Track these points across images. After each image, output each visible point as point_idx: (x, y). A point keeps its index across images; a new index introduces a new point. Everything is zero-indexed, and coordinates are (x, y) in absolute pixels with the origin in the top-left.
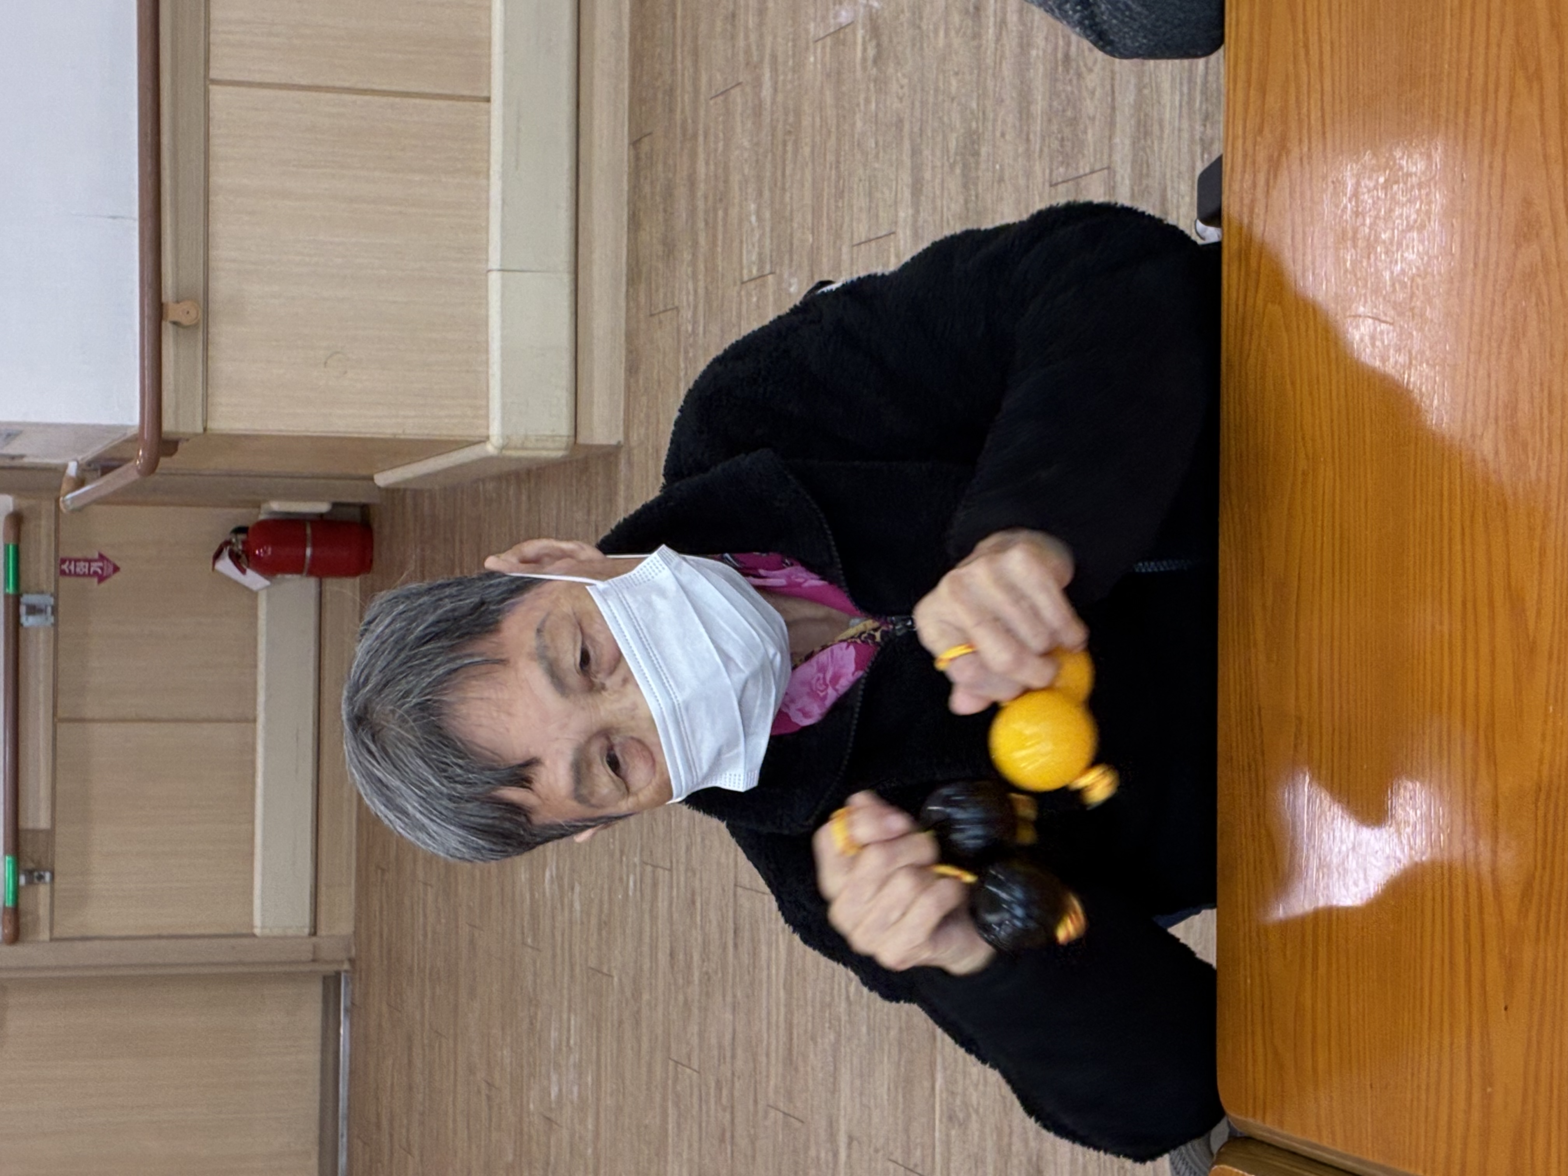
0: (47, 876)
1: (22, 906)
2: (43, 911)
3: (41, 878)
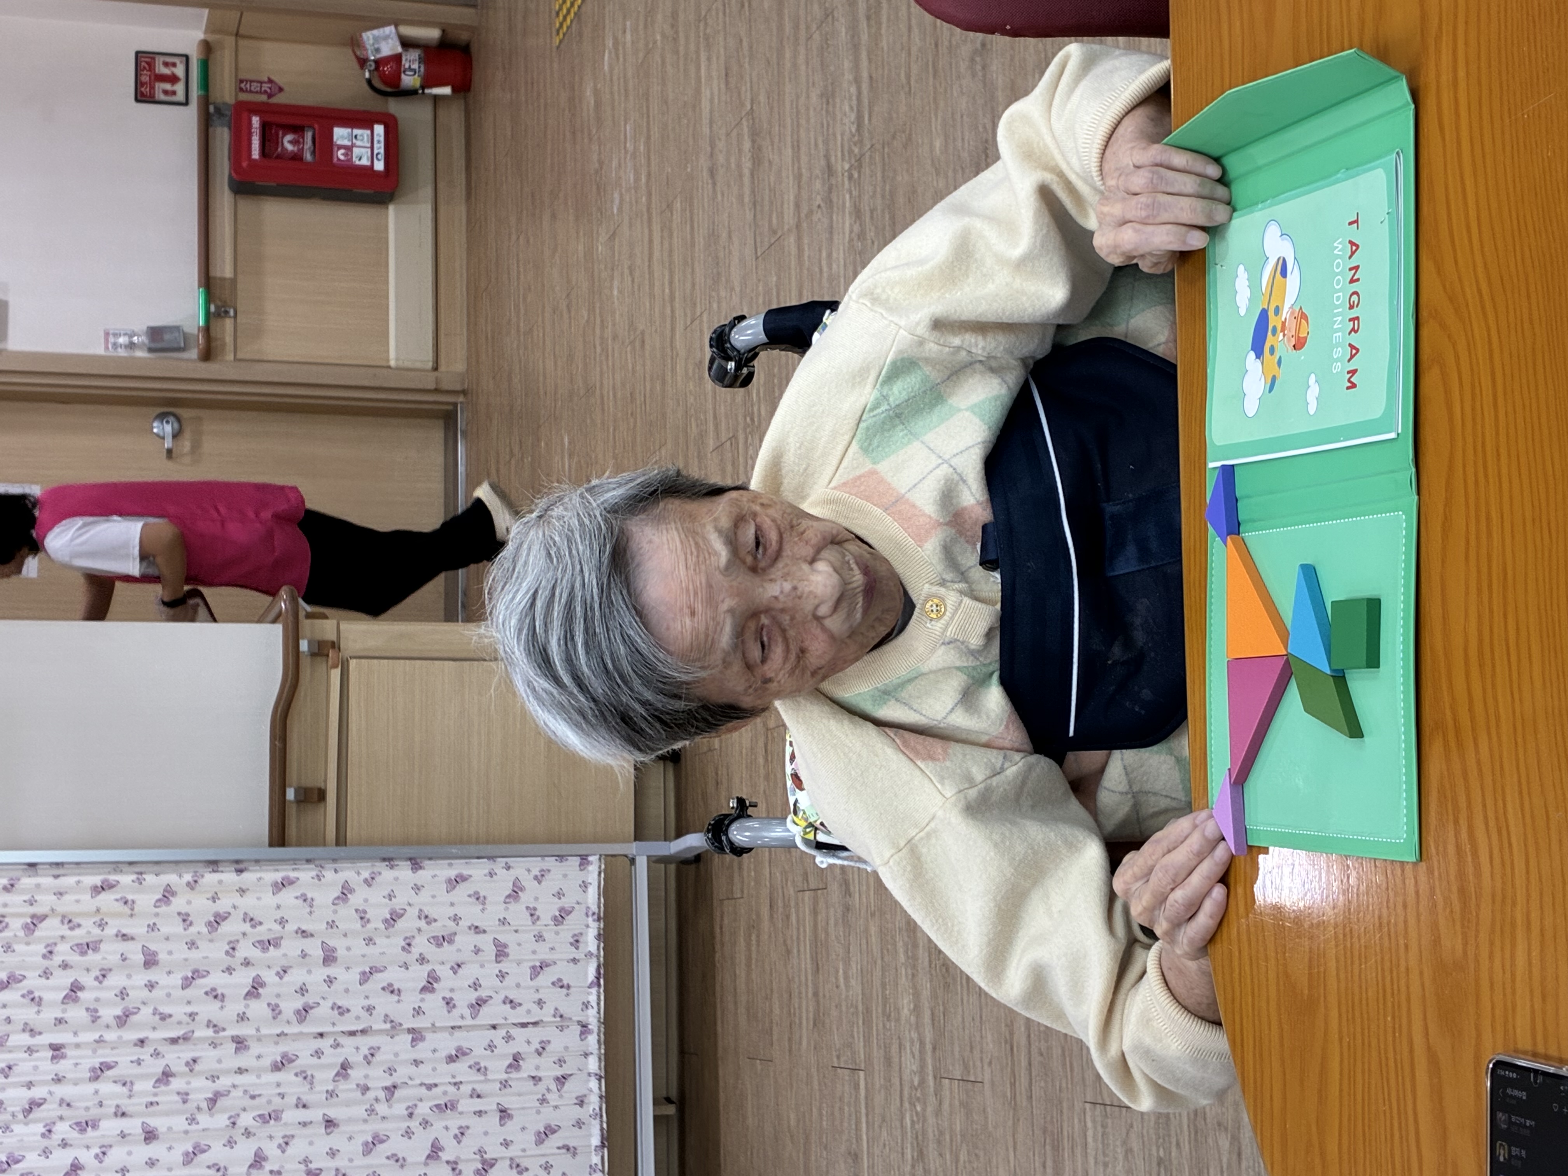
0: (232, 313)
1: (213, 334)
2: (229, 339)
3: (227, 312)
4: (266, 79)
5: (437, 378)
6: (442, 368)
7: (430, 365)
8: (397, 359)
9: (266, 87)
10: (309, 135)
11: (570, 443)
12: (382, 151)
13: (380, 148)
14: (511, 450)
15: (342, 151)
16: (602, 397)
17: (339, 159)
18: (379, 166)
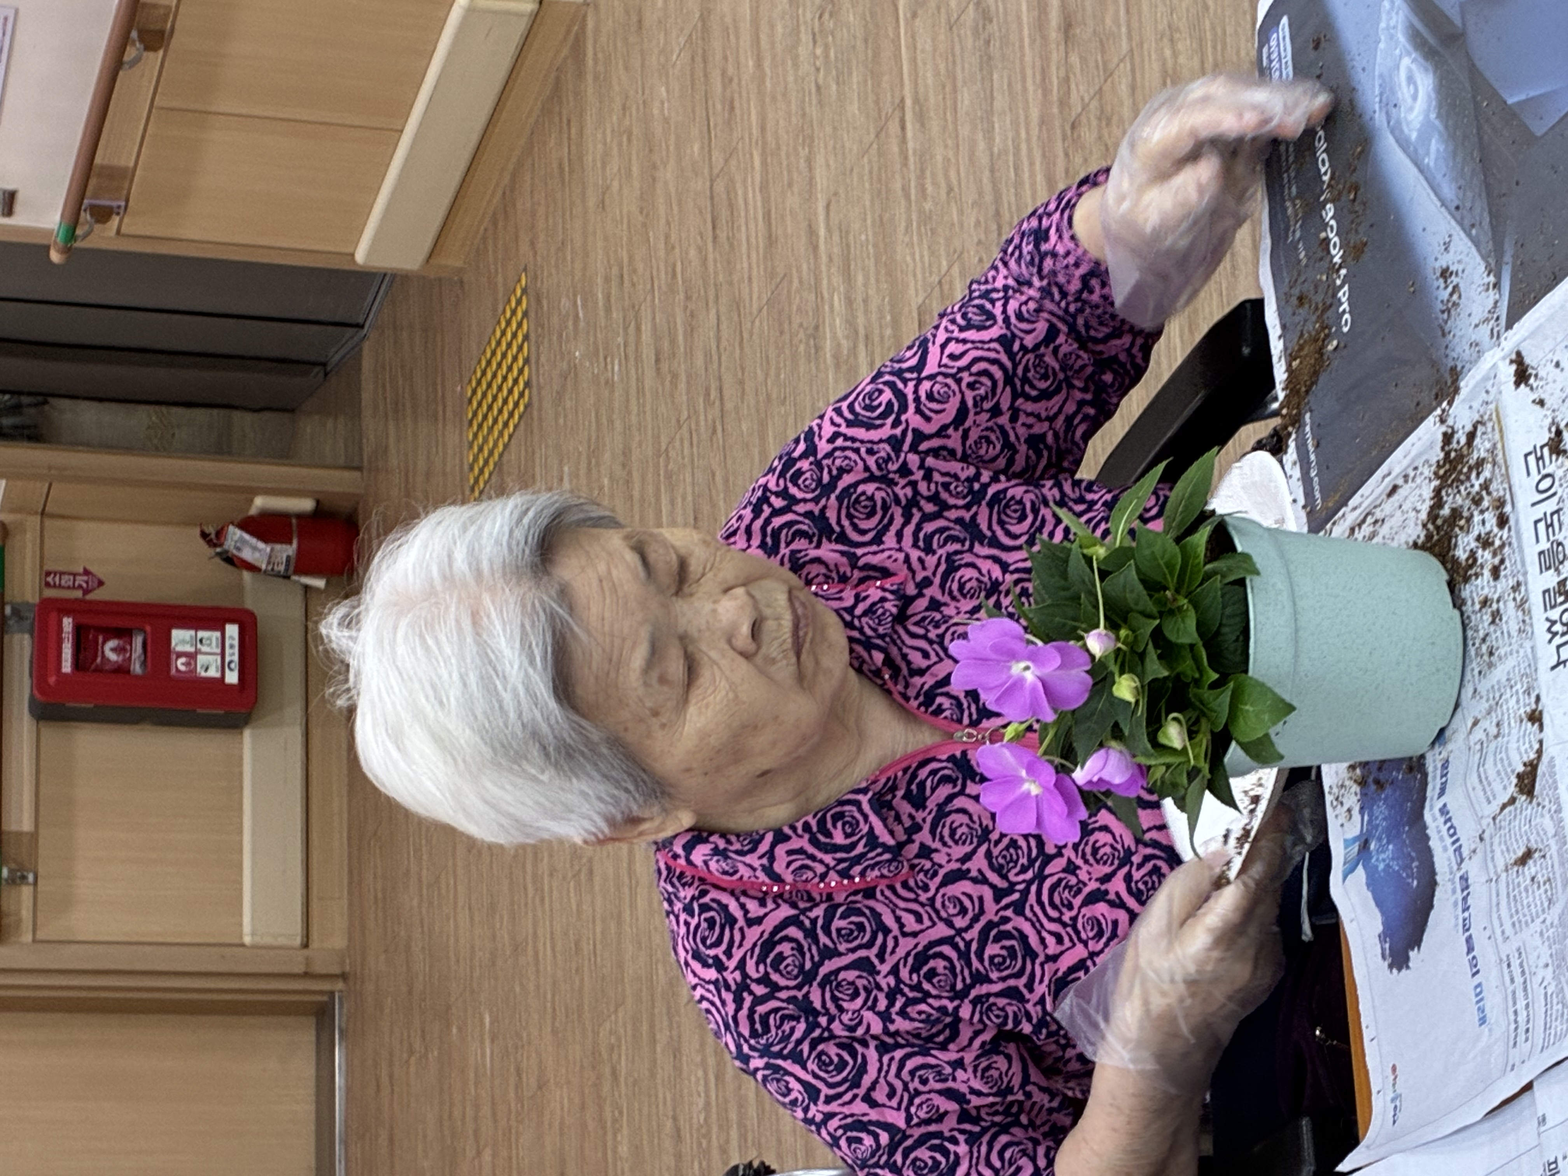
0: (30, 878)
1: (5, 907)
2: (26, 914)
3: (24, 878)
4: (81, 570)
5: (307, 958)
6: (315, 944)
7: (298, 941)
8: (253, 934)
9: (80, 580)
10: (138, 641)
11: (492, 1023)
12: (236, 658)
13: (233, 655)
14: (411, 1045)
15: (182, 660)
16: (536, 953)
17: (177, 670)
18: (232, 678)
